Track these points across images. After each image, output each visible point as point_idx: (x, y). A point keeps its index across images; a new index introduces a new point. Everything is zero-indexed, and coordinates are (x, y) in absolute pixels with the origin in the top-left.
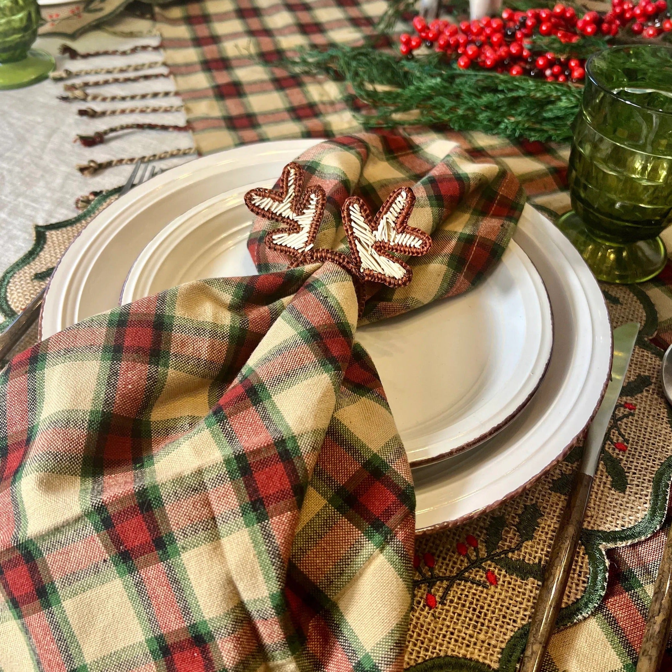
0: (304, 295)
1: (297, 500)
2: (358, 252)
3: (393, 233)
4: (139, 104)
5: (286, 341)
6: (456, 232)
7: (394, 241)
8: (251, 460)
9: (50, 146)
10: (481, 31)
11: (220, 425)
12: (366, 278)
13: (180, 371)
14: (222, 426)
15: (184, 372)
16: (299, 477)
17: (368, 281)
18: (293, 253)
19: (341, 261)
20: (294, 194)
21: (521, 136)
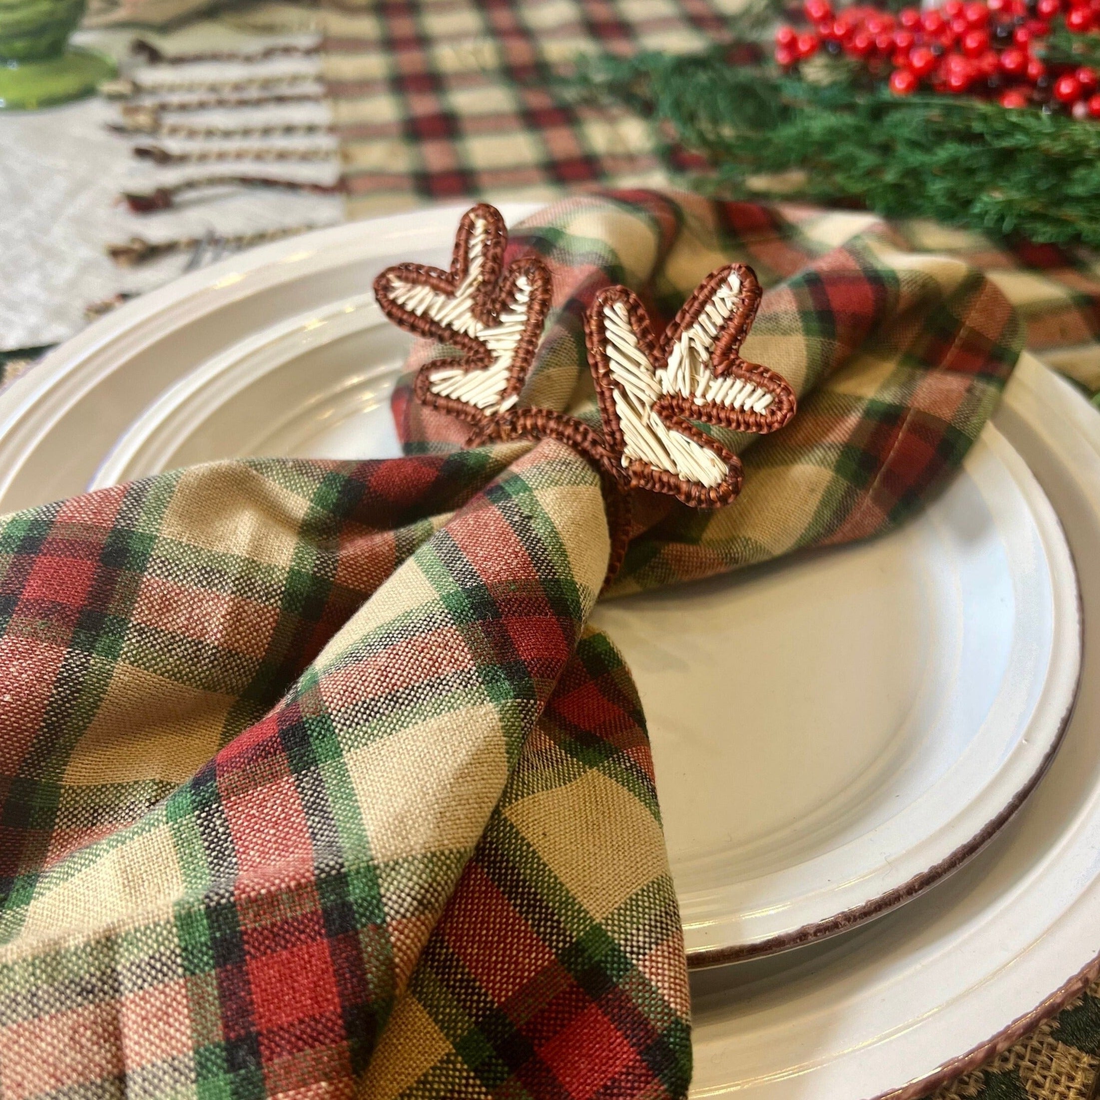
0: (475, 510)
1: (352, 1050)
2: (618, 418)
3: (704, 376)
4: (255, 144)
5: (407, 614)
6: (859, 399)
7: (704, 396)
8: (247, 923)
9: (71, 210)
10: (943, 27)
11: (199, 817)
12: (634, 482)
13: (147, 669)
14: (205, 819)
15: (155, 671)
16: (367, 983)
17: (638, 489)
18: (474, 417)
19: (579, 438)
20: (480, 278)
21: (1016, 231)
